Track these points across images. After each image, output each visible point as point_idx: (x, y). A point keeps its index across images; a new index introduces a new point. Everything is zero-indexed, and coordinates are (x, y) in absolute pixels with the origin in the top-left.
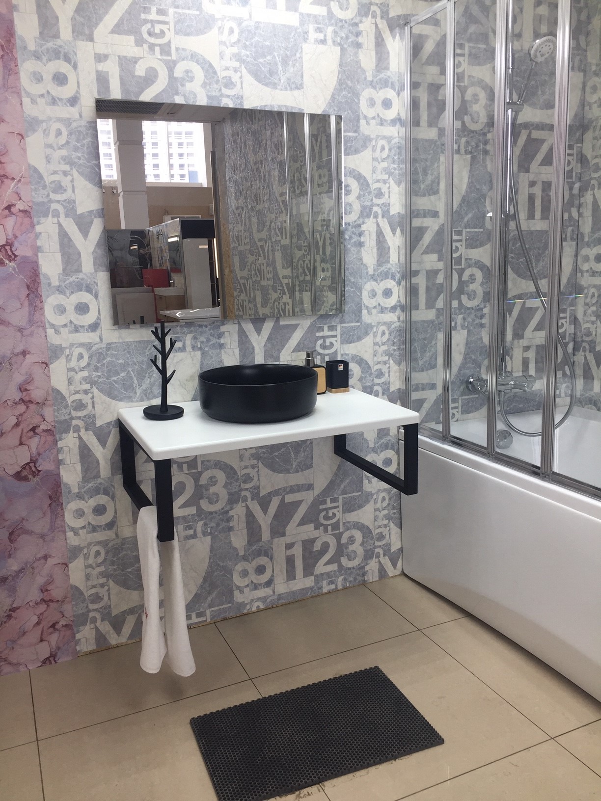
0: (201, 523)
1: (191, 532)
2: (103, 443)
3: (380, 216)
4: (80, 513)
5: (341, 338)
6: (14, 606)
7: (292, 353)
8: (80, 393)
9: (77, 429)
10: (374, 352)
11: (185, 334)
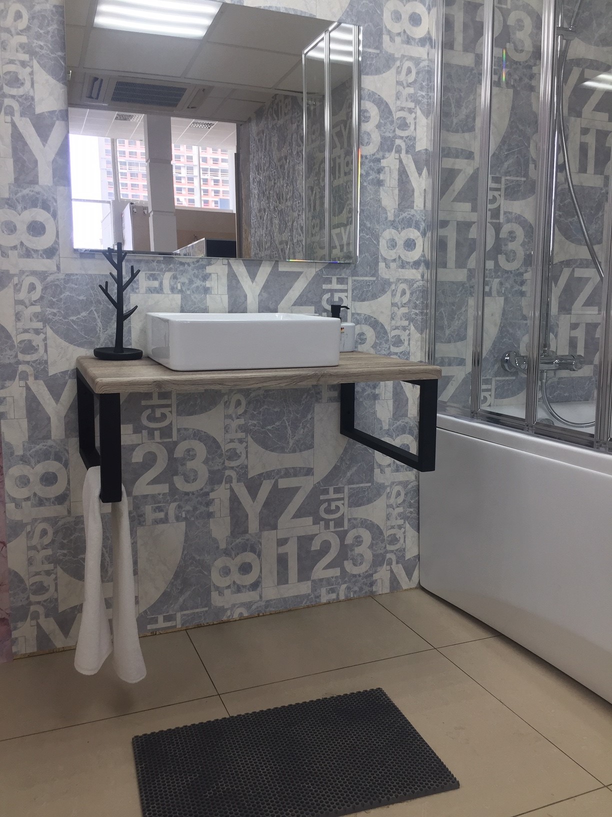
0: (173, 505)
1: (161, 515)
2: (56, 396)
3: (404, 152)
4: (24, 481)
5: (352, 293)
7: (293, 307)
8: (30, 333)
9: (24, 377)
10: (392, 315)
11: (163, 272)
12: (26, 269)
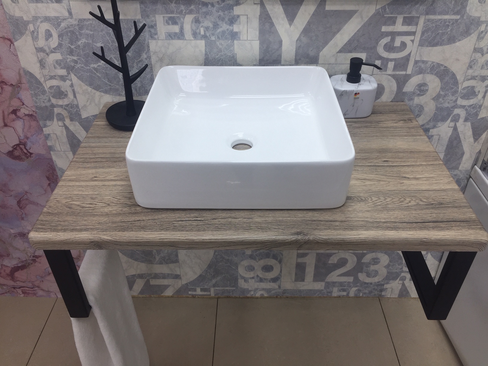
5: (421, 37)
6: (36, 254)
7: (339, 54)
8: (56, 79)
9: (61, 118)
10: (470, 62)
11: (183, 15)
12: (39, 15)
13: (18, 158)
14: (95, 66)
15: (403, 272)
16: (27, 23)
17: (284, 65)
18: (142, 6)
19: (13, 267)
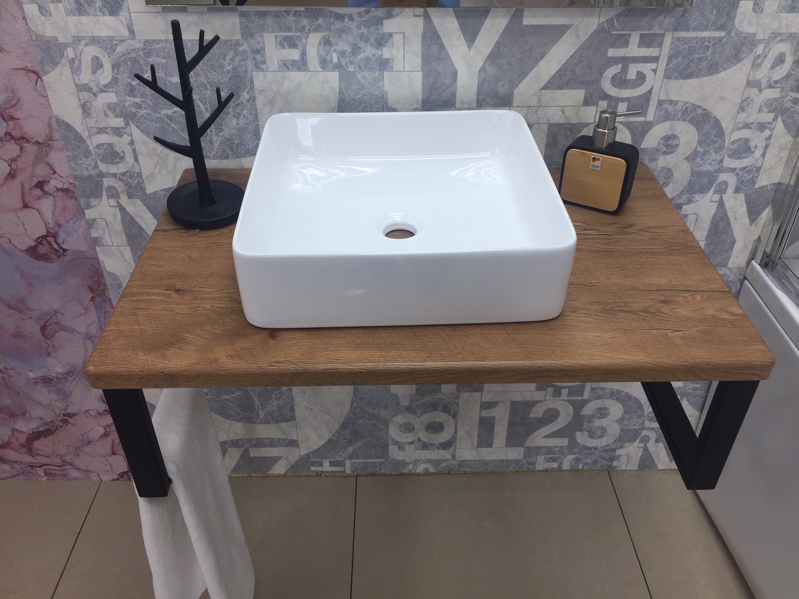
5: (668, 64)
6: (68, 411)
7: (543, 91)
8: (108, 133)
9: (113, 194)
10: (742, 103)
11: (306, 33)
12: (82, 34)
13: (44, 258)
14: (169, 112)
15: (644, 428)
16: (63, 47)
17: (459, 109)
18: (243, 20)
19: (31, 432)
